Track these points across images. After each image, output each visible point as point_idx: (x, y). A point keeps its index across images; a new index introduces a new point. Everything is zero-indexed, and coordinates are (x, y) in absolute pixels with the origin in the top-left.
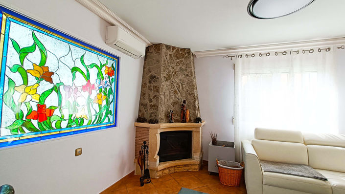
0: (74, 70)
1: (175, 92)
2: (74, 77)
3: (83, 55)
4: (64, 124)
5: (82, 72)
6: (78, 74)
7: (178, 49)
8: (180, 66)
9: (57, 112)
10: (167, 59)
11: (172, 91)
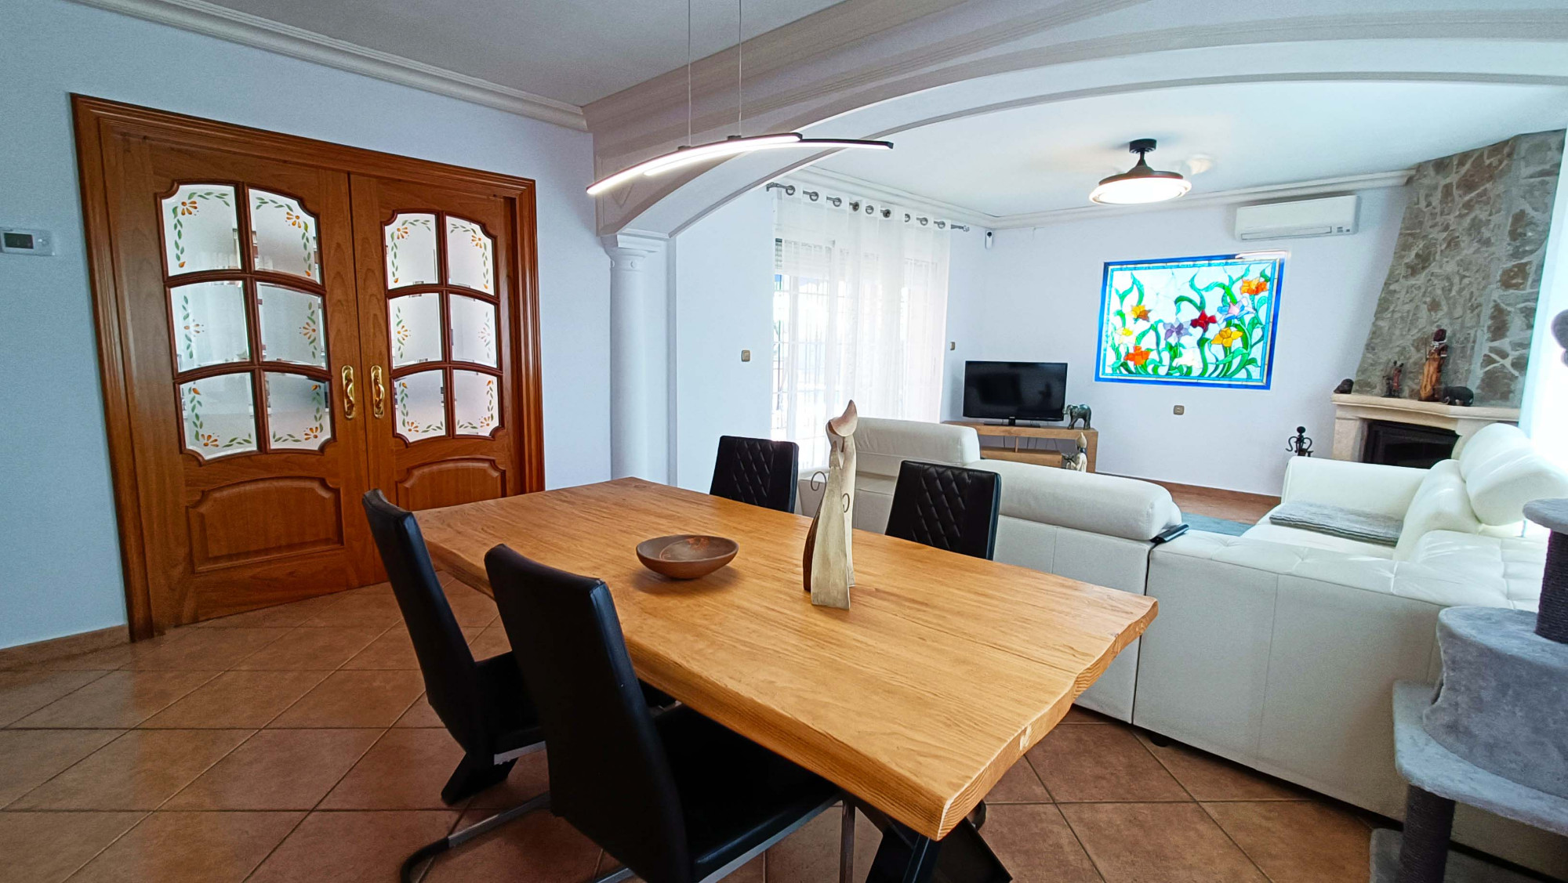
0: (1179, 300)
1: (1434, 306)
2: (1178, 310)
3: (1193, 278)
4: (1163, 371)
5: (1190, 301)
6: (1185, 304)
7: (1481, 155)
8: (1472, 216)
9: (1153, 356)
10: (1429, 205)
11: (1425, 303)
